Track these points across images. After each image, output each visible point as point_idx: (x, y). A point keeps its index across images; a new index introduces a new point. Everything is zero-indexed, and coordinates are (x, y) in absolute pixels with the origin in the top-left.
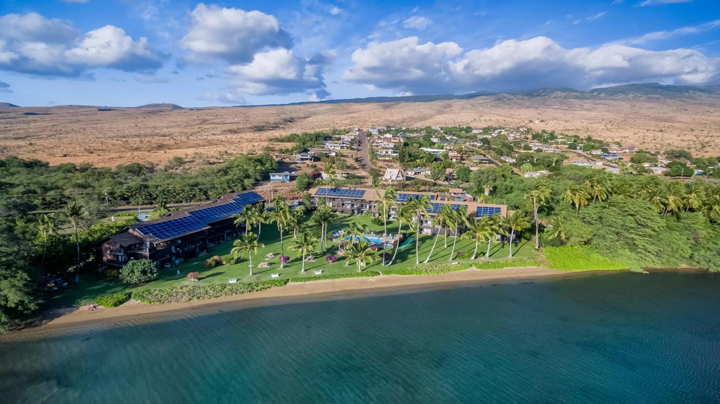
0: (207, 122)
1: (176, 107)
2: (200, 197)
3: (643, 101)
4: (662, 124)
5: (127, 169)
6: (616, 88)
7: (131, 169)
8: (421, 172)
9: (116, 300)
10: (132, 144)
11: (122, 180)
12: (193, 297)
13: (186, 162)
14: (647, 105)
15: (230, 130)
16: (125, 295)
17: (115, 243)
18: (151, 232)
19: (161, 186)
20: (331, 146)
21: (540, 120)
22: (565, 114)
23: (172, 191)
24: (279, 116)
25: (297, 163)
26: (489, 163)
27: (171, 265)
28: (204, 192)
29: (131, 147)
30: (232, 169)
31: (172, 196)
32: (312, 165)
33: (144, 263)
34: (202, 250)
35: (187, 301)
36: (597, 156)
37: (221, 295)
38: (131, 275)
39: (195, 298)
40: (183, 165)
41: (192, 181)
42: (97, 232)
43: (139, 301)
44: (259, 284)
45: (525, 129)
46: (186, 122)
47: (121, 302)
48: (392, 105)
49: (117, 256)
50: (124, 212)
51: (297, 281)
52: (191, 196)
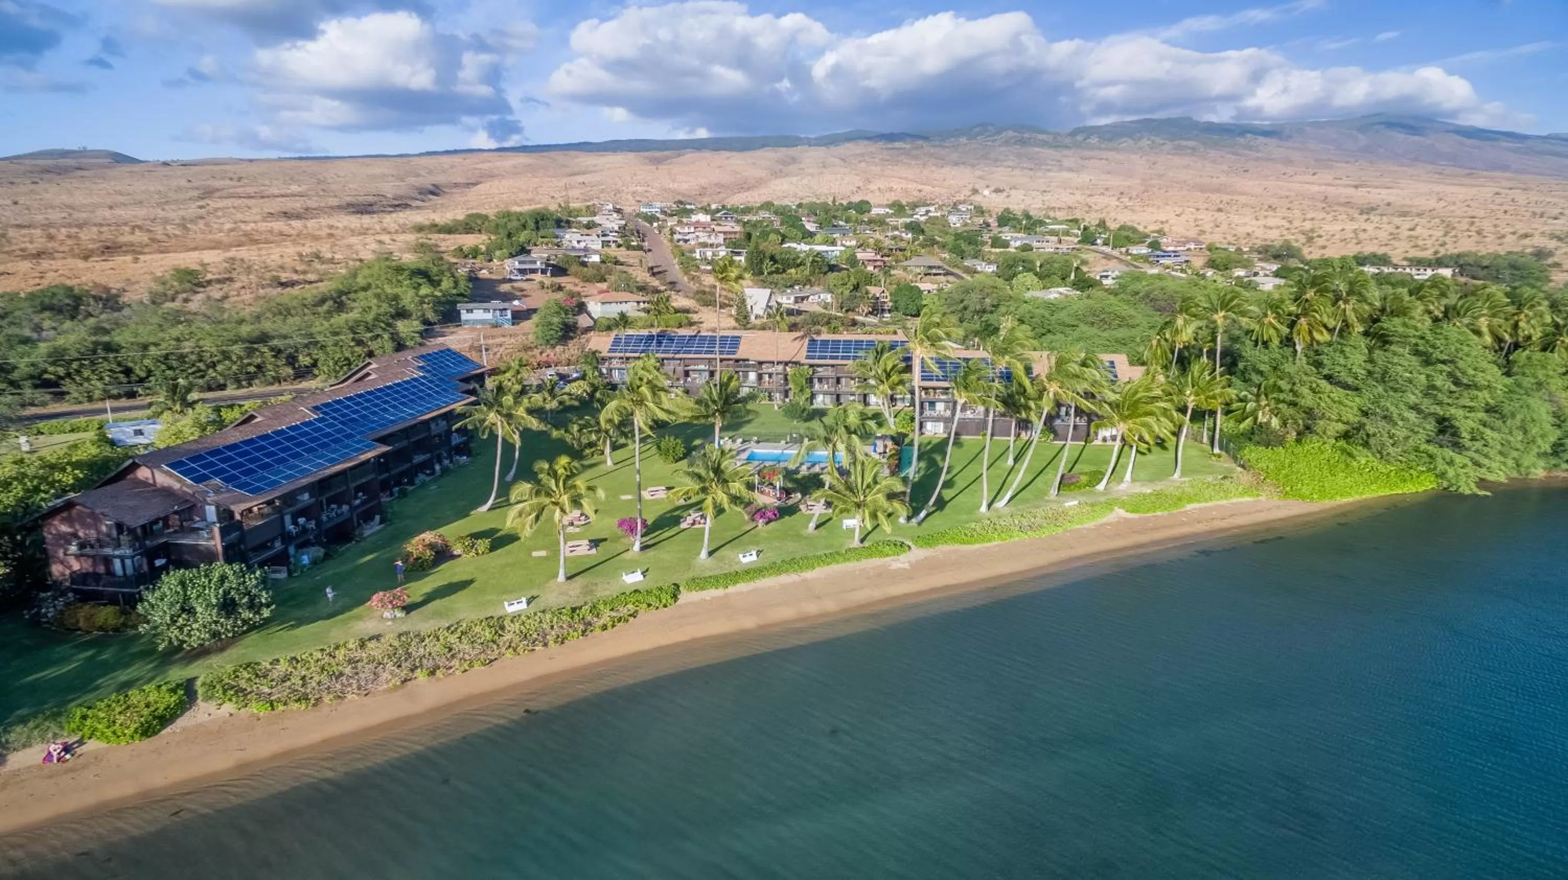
0: (218, 194)
1: (119, 159)
2: (277, 372)
3: (1168, 154)
4: (1215, 197)
5: (37, 302)
6: (1115, 126)
7: (47, 300)
8: (808, 297)
9: (146, 712)
10: (24, 242)
11: (27, 332)
12: (412, 670)
13: (209, 282)
14: (1177, 161)
15: (286, 213)
16: (173, 691)
17: (96, 519)
18: (217, 473)
19: (156, 345)
20: (579, 242)
21: (992, 189)
22: (1031, 178)
23: (194, 357)
24: (402, 180)
25: (510, 281)
26: (944, 275)
27: (290, 573)
28: (287, 358)
29: (22, 250)
30: (352, 296)
31: (193, 373)
32: (552, 286)
33: (223, 579)
34: (367, 517)
35: (396, 688)
36: (1142, 258)
37: (501, 655)
38: (181, 621)
39: (420, 675)
40: (201, 289)
41: (245, 330)
42: (11, 484)
43: (229, 707)
44: (601, 607)
45: (969, 207)
46: (159, 192)
47: (164, 719)
48: (667, 158)
49: (107, 561)
50: (54, 422)
51: (702, 589)
52: (252, 369)
